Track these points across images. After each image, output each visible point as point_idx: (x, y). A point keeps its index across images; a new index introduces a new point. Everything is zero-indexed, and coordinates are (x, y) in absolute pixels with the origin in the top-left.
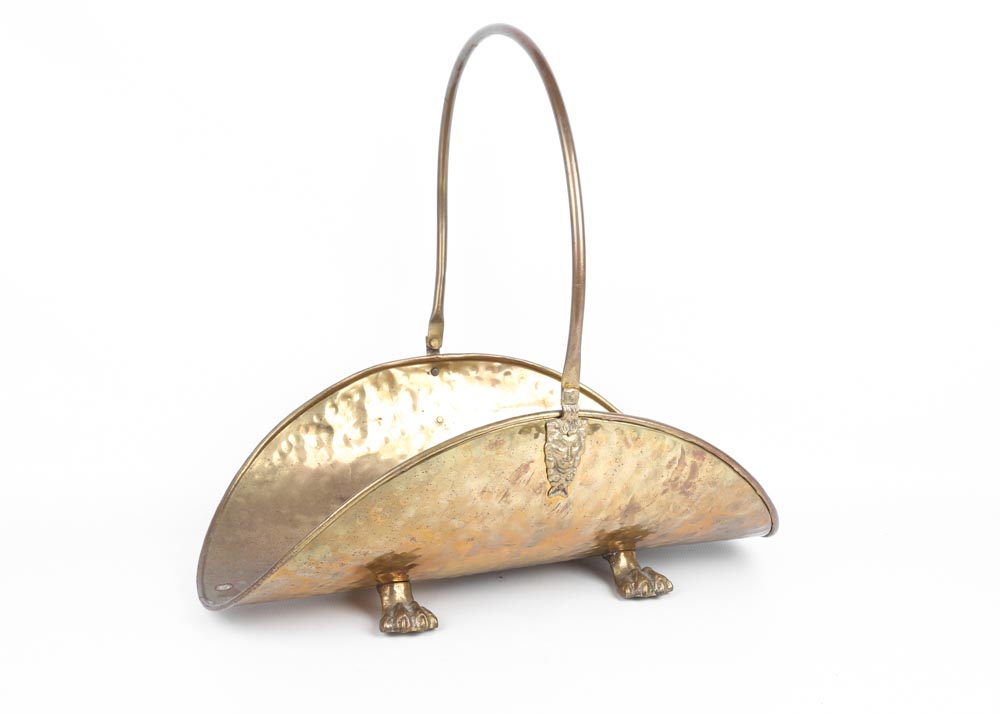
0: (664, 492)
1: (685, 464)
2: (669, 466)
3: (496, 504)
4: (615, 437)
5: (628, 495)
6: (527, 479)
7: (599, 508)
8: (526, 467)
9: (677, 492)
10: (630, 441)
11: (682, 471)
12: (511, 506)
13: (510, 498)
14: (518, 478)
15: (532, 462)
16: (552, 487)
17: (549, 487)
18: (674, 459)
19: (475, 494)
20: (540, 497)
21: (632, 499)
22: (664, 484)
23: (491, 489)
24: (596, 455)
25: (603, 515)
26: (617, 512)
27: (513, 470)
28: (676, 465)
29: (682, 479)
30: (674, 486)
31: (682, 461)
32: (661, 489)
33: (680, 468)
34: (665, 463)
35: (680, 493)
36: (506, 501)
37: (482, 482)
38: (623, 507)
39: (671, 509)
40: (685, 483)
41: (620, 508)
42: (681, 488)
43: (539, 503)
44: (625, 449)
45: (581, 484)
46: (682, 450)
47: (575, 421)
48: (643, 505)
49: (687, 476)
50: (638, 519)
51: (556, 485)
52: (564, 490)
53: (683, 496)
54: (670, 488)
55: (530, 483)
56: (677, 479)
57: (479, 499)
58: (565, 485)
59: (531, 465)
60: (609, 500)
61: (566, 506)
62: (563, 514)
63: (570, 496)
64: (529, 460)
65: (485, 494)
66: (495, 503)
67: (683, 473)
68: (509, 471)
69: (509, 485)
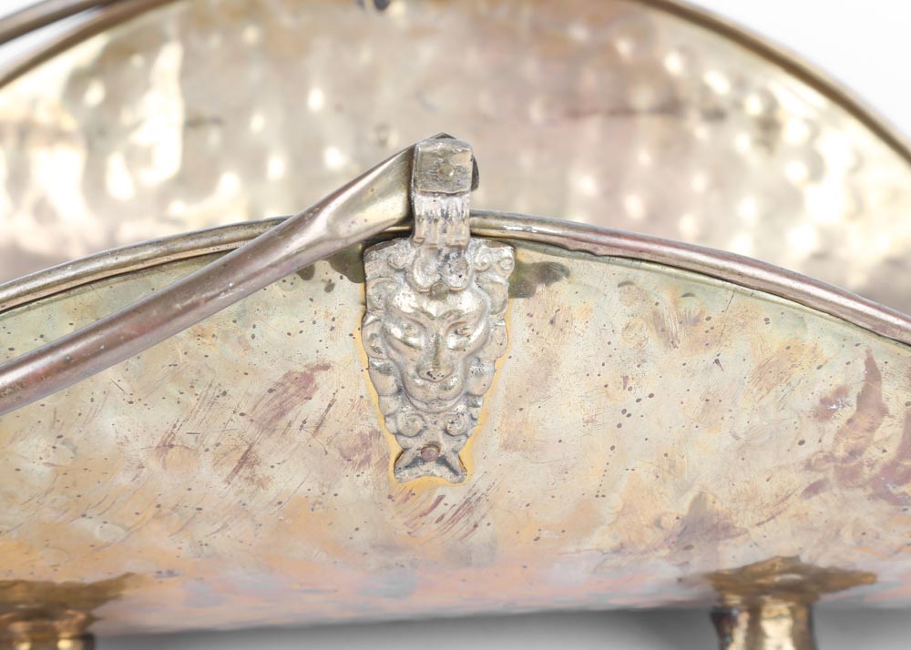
0: (813, 489)
1: (884, 411)
2: (824, 411)
3: (218, 483)
4: (617, 309)
5: (681, 490)
6: (314, 417)
7: (583, 519)
8: (304, 382)
9: (860, 492)
10: (673, 326)
11: (871, 429)
12: (271, 493)
13: (261, 471)
14: (282, 414)
15: (326, 367)
16: (404, 451)
17: (395, 450)
18: (841, 392)
19: (138, 448)
20: (368, 473)
21: (699, 501)
22: (809, 466)
23: (191, 441)
24: (548, 363)
25: (602, 539)
26: (652, 536)
27: (258, 388)
28: (849, 412)
29: (873, 453)
30: (848, 476)
31: (868, 398)
32: (801, 480)
33: (863, 422)
34: (806, 401)
35: (873, 497)
36: (251, 479)
37: (161, 416)
38: (670, 522)
39: (847, 537)
40: (890, 468)
41: (657, 523)
42: (875, 481)
43: (367, 492)
44: (654, 344)
45: (506, 446)
46: (870, 363)
47: (460, 249)
48: (744, 519)
49: (892, 450)
50: (732, 556)
51: (416, 444)
52: (443, 461)
53: (886, 507)
54: (831, 475)
55: (327, 431)
56: (853, 453)
57: (154, 464)
58: (446, 446)
59: (320, 377)
60: (615, 500)
61: (468, 506)
62: (461, 527)
63: (477, 477)
64: (313, 360)
65: (173, 454)
66: (211, 481)
67: (877, 436)
68: (248, 392)
69: (251, 430)
